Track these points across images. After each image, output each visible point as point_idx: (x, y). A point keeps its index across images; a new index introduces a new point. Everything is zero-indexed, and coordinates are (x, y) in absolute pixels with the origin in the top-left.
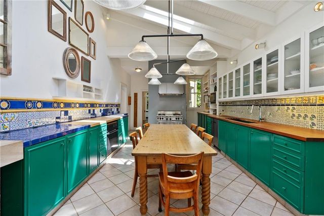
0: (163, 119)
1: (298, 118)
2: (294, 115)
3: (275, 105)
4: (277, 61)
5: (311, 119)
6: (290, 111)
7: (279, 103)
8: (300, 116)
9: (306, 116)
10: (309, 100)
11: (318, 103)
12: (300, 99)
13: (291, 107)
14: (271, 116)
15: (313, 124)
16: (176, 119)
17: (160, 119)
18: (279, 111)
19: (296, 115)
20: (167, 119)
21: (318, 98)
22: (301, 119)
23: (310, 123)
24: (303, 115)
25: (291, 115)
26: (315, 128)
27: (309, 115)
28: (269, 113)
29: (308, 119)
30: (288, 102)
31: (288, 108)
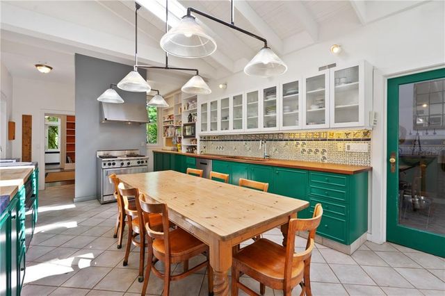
0: (114, 164)
1: (309, 153)
2: (304, 150)
3: (282, 140)
4: (298, 93)
5: (323, 153)
6: (299, 146)
7: (286, 138)
8: (311, 150)
9: (317, 150)
10: (320, 135)
11: (328, 138)
12: (311, 134)
13: (301, 142)
14: (277, 152)
15: (324, 158)
16: (139, 162)
17: (109, 164)
18: (287, 147)
19: (307, 150)
20: (122, 164)
21: (328, 134)
22: (312, 154)
23: (321, 157)
24: (314, 150)
25: (301, 150)
26: (326, 161)
27: (321, 150)
28: (274, 148)
29: (319, 154)
30: (297, 137)
31: (298, 144)
